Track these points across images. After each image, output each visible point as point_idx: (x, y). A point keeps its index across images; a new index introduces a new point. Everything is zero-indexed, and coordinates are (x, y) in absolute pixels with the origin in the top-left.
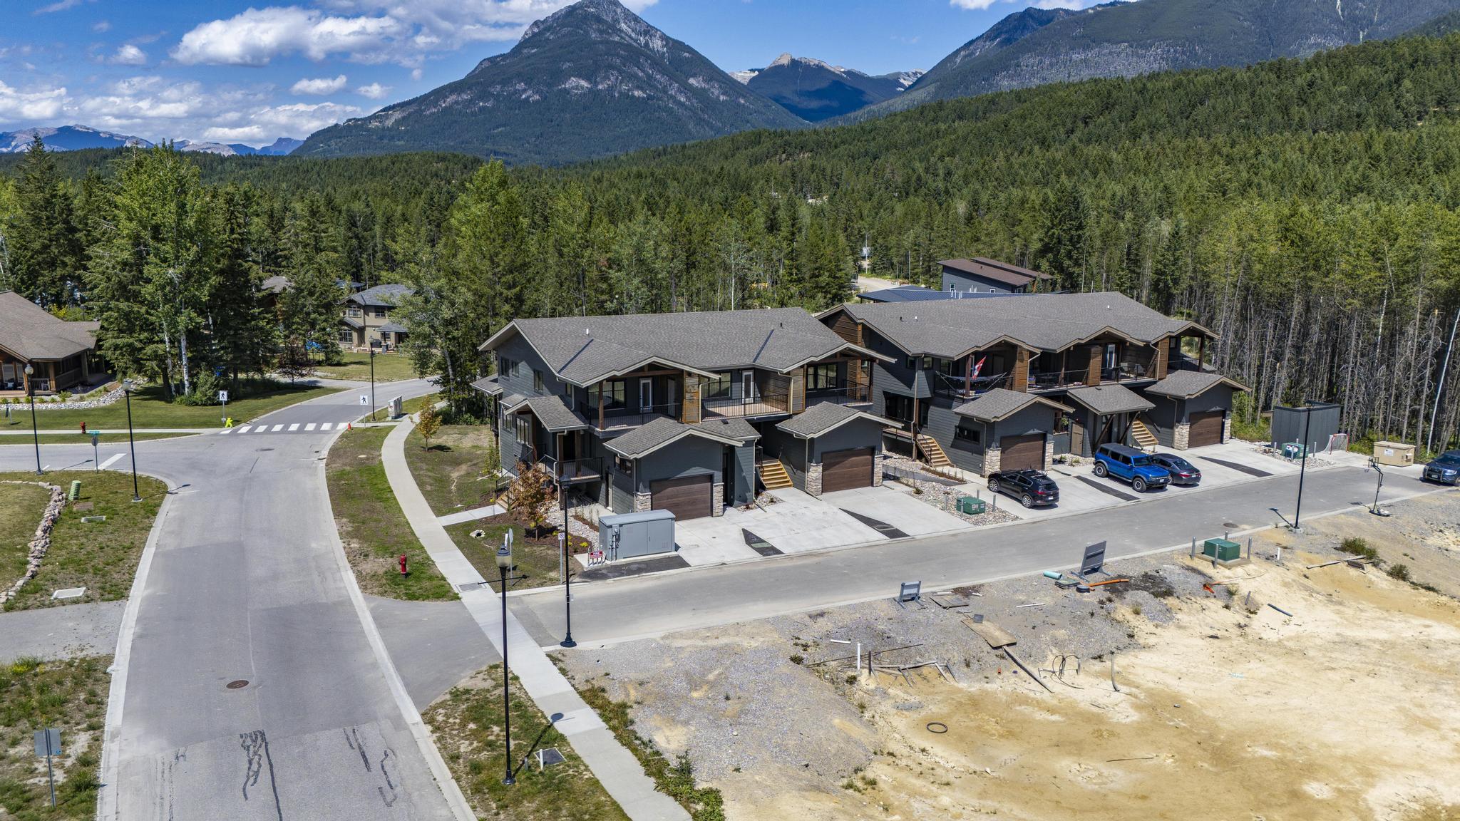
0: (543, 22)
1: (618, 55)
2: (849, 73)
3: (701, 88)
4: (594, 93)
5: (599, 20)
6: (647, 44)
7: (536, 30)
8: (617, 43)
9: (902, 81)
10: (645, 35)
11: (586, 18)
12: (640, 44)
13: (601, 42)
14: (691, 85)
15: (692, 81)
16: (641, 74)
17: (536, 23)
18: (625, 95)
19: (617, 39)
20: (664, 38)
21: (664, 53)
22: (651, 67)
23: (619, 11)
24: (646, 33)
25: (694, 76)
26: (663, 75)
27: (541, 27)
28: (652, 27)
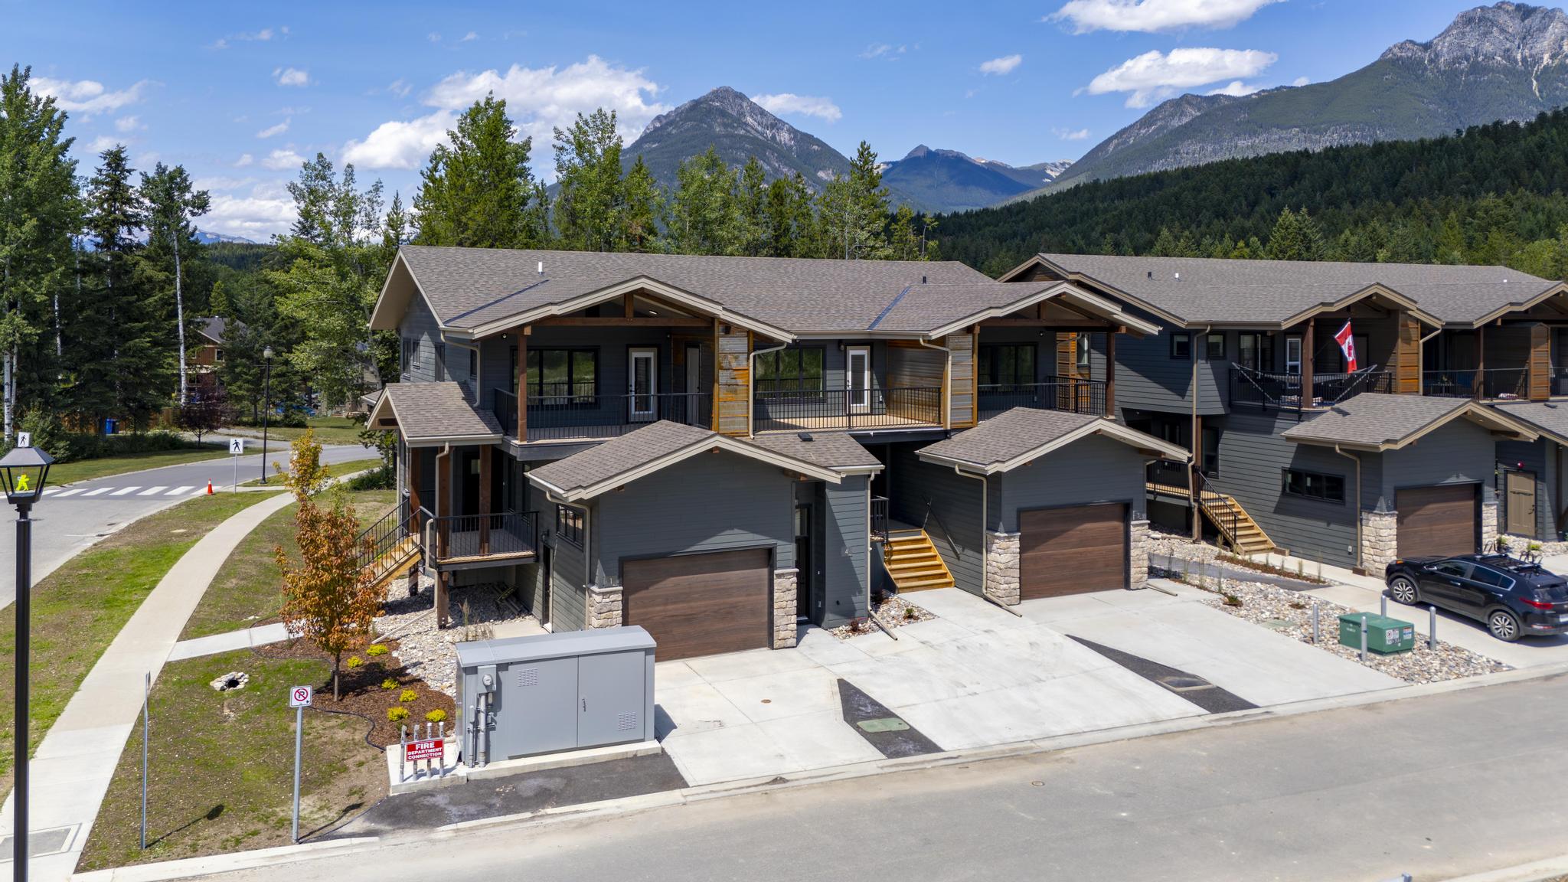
0: (665, 117)
1: (743, 149)
2: (990, 164)
5: (723, 113)
6: (774, 138)
7: (658, 125)
8: (742, 136)
9: (1049, 172)
10: (772, 128)
11: (710, 111)
12: (766, 138)
13: (725, 136)
14: (820, 179)
15: (821, 174)
16: (766, 167)
17: (658, 118)
19: (742, 132)
20: (792, 131)
21: (791, 147)
22: (778, 159)
23: (745, 104)
24: (773, 126)
25: (823, 169)
26: (791, 167)
27: (664, 121)
28: (780, 121)
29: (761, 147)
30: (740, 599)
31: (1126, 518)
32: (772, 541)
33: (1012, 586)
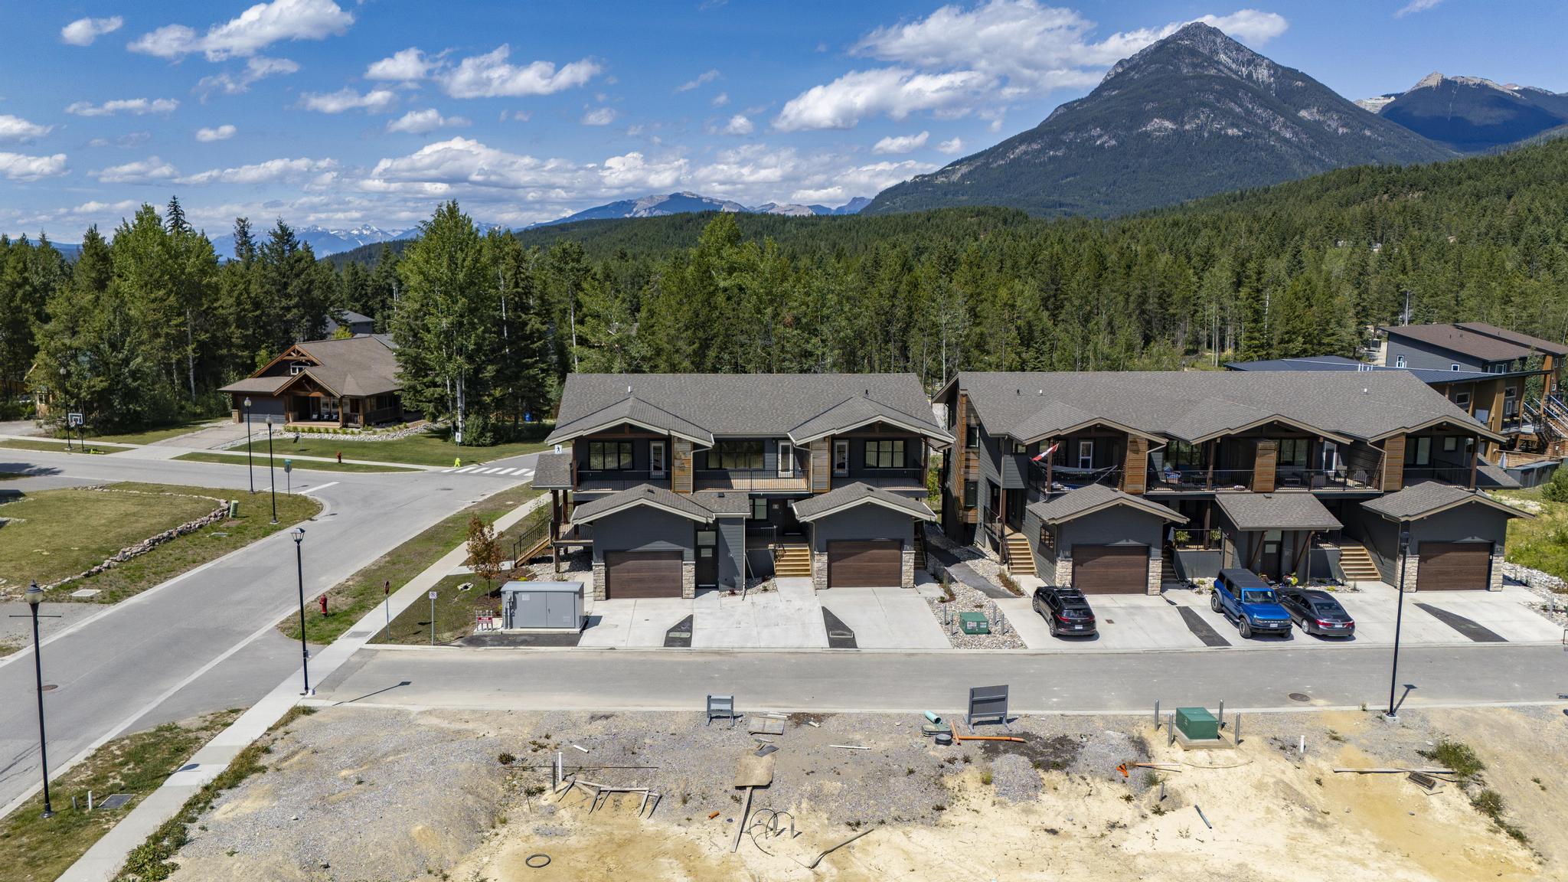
0: (1128, 61)
3: (1315, 121)
4: (1179, 134)
5: (1193, 52)
6: (1250, 75)
7: (1120, 70)
8: (1213, 76)
11: (1178, 51)
12: (1241, 77)
14: (1301, 119)
15: (1303, 113)
16: (1238, 110)
17: (1120, 63)
18: (1218, 135)
19: (1213, 72)
20: (1273, 66)
21: (1270, 84)
22: (1252, 100)
23: (1219, 40)
24: (1249, 63)
25: (1306, 107)
26: (1266, 109)
27: (1127, 66)
28: (1258, 56)
29: (1232, 87)
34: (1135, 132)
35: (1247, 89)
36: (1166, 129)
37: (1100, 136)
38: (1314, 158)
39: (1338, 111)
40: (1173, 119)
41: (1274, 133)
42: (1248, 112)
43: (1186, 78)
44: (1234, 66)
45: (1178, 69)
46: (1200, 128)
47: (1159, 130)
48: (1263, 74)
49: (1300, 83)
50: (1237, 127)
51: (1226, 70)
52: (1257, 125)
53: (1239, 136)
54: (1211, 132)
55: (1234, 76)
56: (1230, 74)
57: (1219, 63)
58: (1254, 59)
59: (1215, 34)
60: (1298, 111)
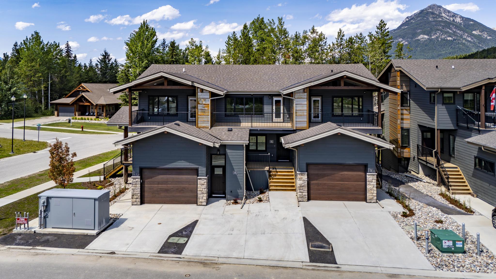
0: (410, 17)
1: (441, 25)
3: (479, 35)
4: (430, 40)
5: (433, 13)
6: (454, 20)
7: (407, 20)
8: (440, 21)
11: (428, 13)
12: (451, 21)
13: (433, 21)
14: (474, 34)
16: (450, 31)
17: (407, 18)
18: (443, 40)
19: (441, 19)
20: (461, 17)
21: (461, 23)
22: (455, 28)
23: (442, 9)
24: (453, 16)
25: (475, 30)
26: (461, 31)
27: (410, 18)
28: (456, 14)
29: (448, 24)
30: (186, 186)
31: (366, 171)
32: (198, 166)
33: (304, 194)
34: (414, 39)
35: (453, 25)
36: (425, 38)
37: (402, 41)
38: (480, 47)
39: (486, 31)
40: (427, 35)
41: (464, 39)
42: (454, 32)
43: (431, 22)
44: (448, 18)
45: (428, 19)
46: (437, 38)
47: (423, 38)
48: (458, 20)
49: (472, 23)
50: (451, 37)
51: (445, 19)
52: (458, 36)
53: (452, 40)
54: (441, 39)
55: (448, 21)
56: (446, 20)
57: (442, 16)
58: (454, 15)
59: (440, 7)
60: (472, 31)
